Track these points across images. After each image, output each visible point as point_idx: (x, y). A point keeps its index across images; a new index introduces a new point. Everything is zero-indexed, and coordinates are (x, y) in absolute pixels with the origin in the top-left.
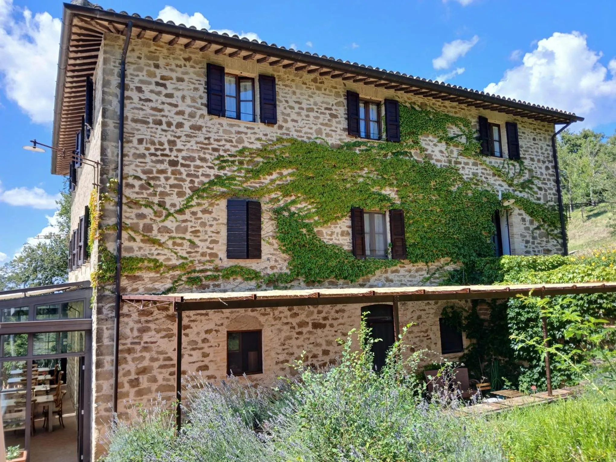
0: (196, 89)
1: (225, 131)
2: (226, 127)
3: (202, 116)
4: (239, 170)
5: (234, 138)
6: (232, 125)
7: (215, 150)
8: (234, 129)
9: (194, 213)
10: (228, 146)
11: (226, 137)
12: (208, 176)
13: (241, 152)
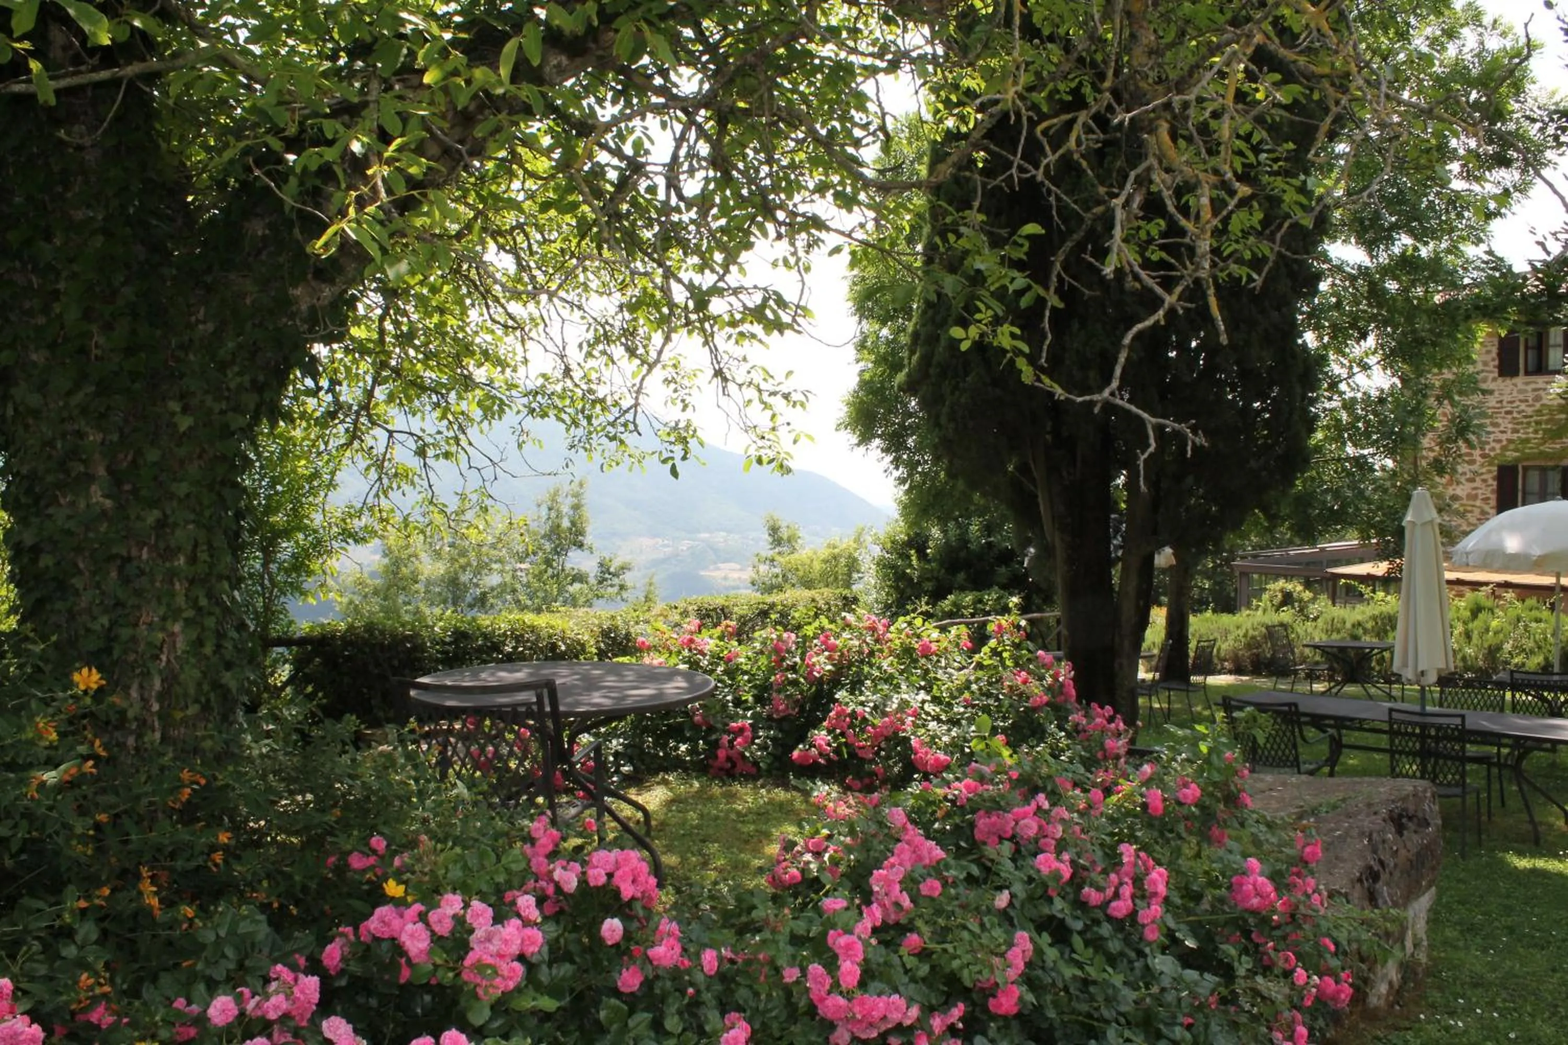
0: (1488, 352)
1: (1520, 392)
2: (1521, 386)
3: (1494, 379)
4: (1536, 432)
5: (1530, 396)
6: (1527, 384)
7: (1508, 413)
8: (1529, 388)
9: (1484, 481)
10: (1523, 406)
11: (1521, 397)
12: (1499, 441)
13: (1539, 412)
